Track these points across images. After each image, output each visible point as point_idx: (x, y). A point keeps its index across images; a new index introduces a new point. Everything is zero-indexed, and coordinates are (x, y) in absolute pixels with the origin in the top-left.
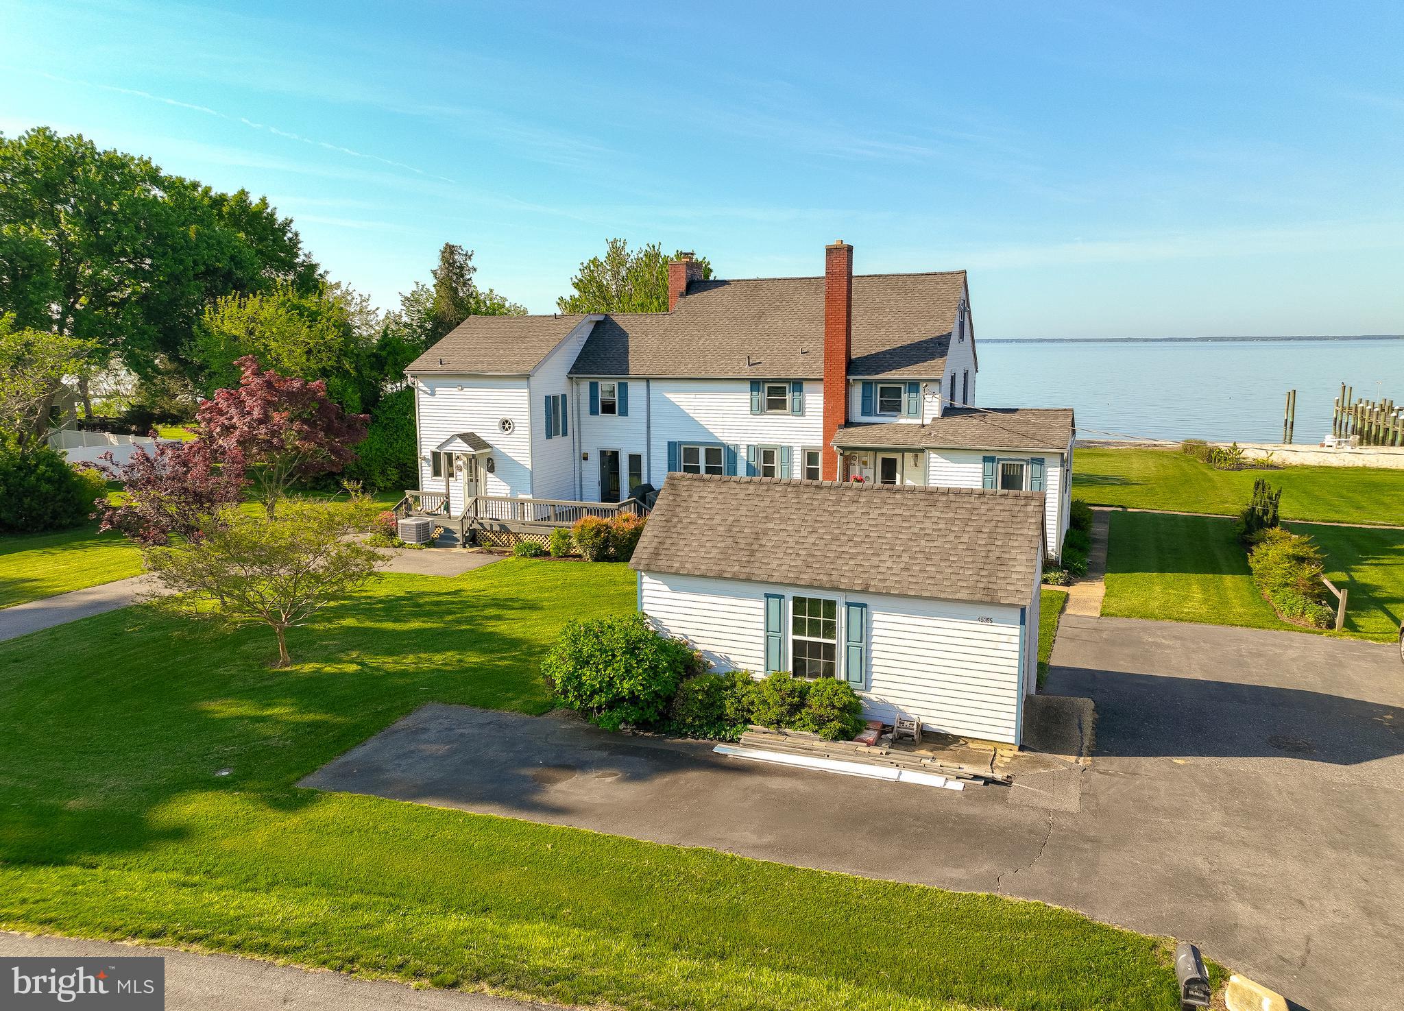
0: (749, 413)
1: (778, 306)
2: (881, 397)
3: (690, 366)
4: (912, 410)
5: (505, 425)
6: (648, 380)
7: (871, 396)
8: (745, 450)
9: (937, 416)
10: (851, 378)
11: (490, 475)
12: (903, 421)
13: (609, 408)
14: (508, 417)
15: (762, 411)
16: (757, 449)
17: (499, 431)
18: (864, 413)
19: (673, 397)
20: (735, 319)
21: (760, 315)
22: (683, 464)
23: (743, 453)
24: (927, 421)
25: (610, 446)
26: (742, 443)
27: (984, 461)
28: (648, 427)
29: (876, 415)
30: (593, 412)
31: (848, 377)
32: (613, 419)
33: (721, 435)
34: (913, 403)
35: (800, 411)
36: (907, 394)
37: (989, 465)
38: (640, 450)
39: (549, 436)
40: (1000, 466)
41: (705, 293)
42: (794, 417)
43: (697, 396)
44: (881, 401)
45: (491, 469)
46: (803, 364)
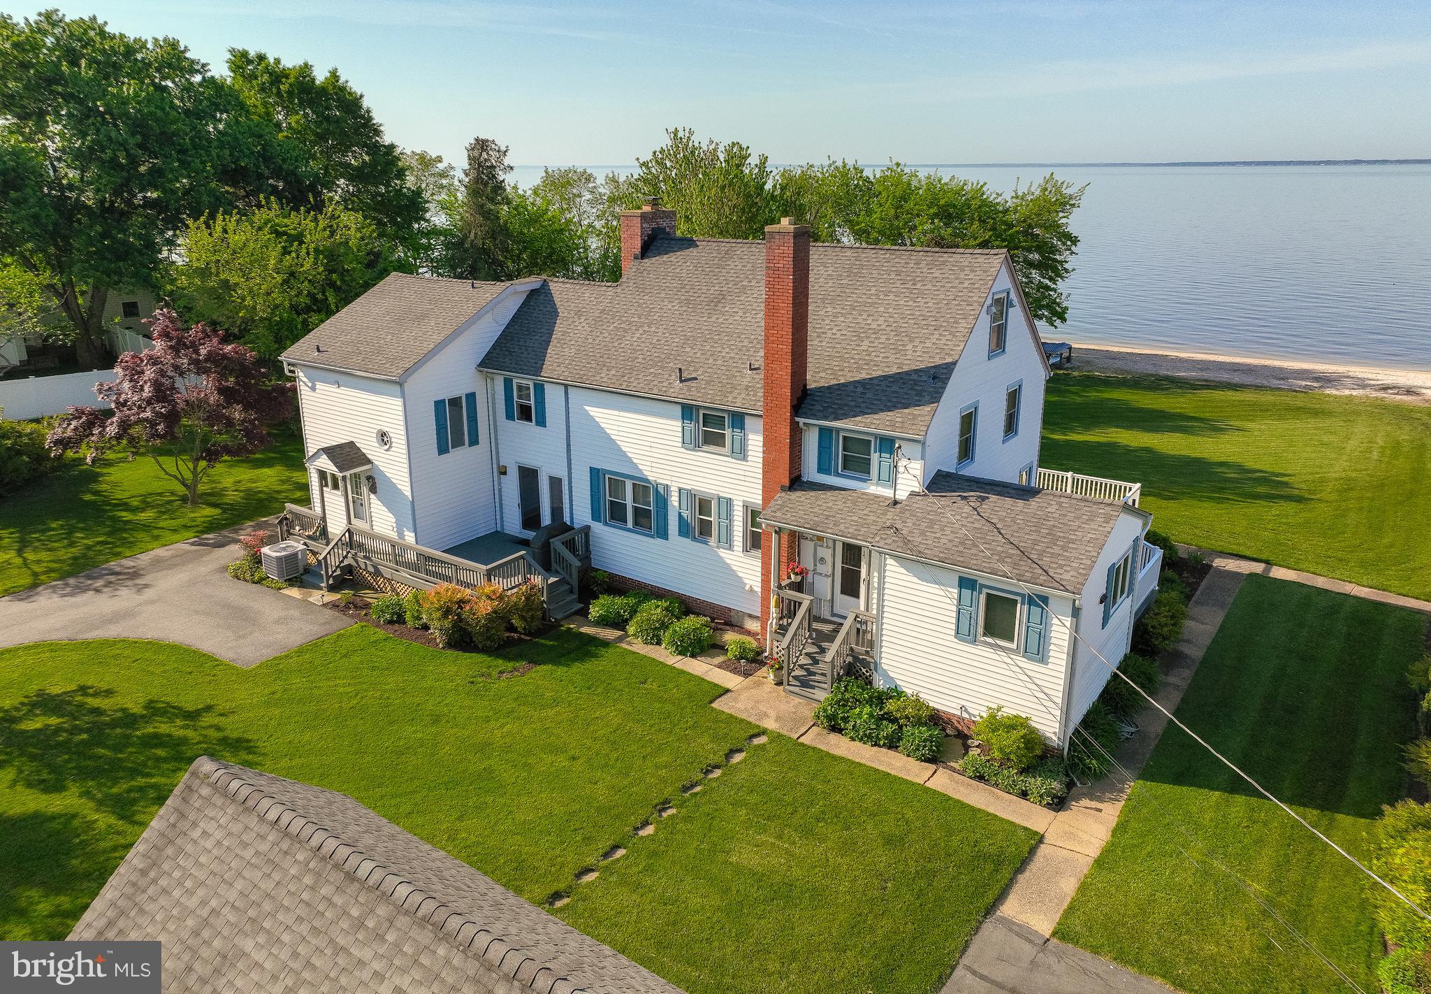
0: (680, 445)
1: (745, 287)
2: (844, 449)
3: (613, 372)
4: (884, 475)
5: (383, 437)
6: (566, 386)
7: (830, 448)
8: (677, 494)
9: (917, 490)
10: (801, 421)
11: (372, 496)
12: (873, 489)
13: (525, 413)
14: (385, 429)
15: (697, 447)
16: (691, 495)
17: (377, 445)
18: (821, 470)
19: (593, 411)
20: (688, 301)
21: (720, 298)
22: (608, 498)
23: (674, 500)
24: (902, 495)
25: (530, 461)
26: (673, 484)
27: (961, 586)
28: (568, 445)
29: (838, 475)
30: (510, 416)
31: (797, 419)
32: (530, 428)
33: (649, 469)
34: (885, 465)
35: (741, 453)
36: (878, 454)
37: (967, 593)
38: (562, 473)
39: (443, 450)
40: (983, 598)
41: (665, 258)
42: (734, 461)
43: (622, 414)
44: (845, 456)
45: (373, 489)
46: (747, 388)
